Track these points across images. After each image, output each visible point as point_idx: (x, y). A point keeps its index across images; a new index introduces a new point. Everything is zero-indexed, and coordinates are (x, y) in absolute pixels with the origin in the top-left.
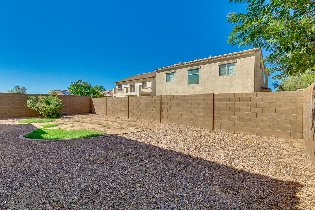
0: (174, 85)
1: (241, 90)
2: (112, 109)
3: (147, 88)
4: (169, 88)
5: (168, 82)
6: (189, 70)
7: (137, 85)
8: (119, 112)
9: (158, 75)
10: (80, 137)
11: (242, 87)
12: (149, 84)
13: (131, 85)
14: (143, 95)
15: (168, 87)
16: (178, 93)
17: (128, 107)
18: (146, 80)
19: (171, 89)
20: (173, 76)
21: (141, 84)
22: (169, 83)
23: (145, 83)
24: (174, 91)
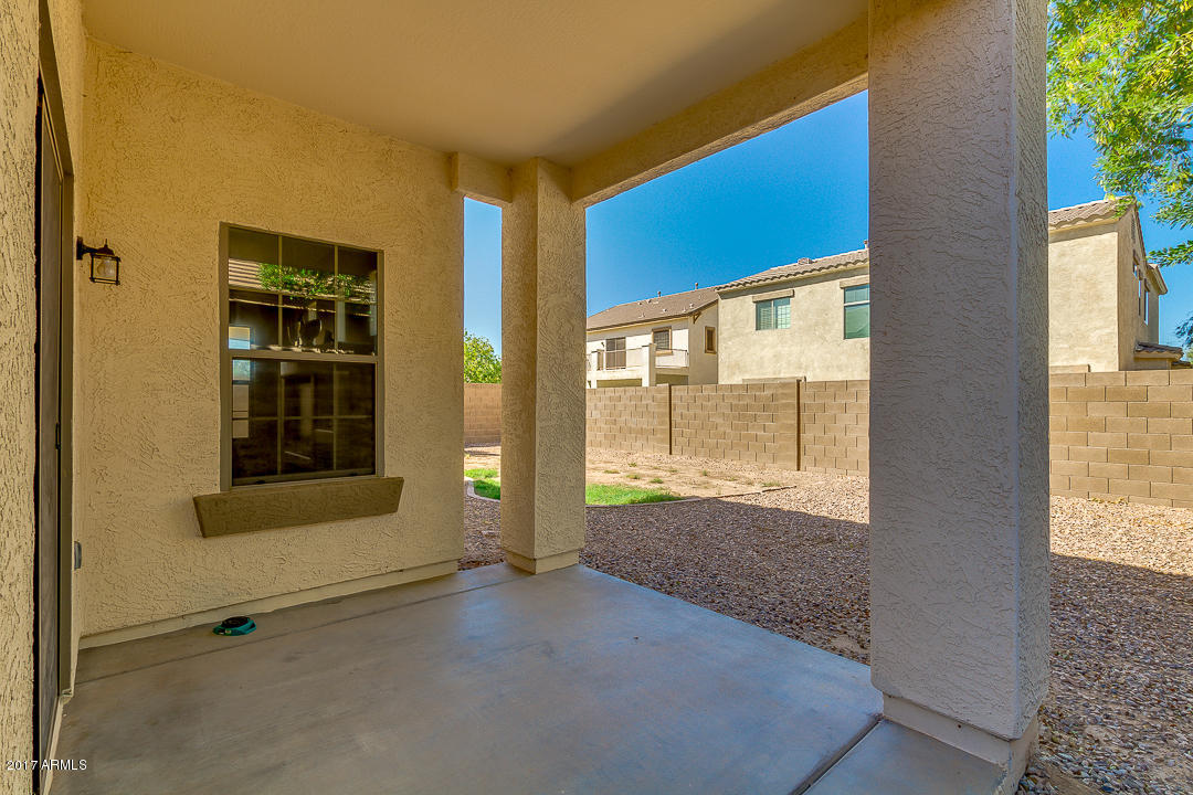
0: (790, 342)
1: (1064, 357)
2: (603, 426)
3: (672, 354)
4: (768, 353)
5: (766, 332)
6: (846, 289)
7: (631, 342)
8: (633, 435)
9: (726, 306)
10: (633, 502)
11: (1066, 346)
12: (680, 338)
13: (611, 344)
14: (660, 377)
15: (766, 350)
16: (806, 369)
17: (668, 419)
18: (666, 325)
19: (777, 357)
20: (782, 309)
21: (648, 339)
22: (768, 336)
23: (661, 335)
24: (789, 363)
